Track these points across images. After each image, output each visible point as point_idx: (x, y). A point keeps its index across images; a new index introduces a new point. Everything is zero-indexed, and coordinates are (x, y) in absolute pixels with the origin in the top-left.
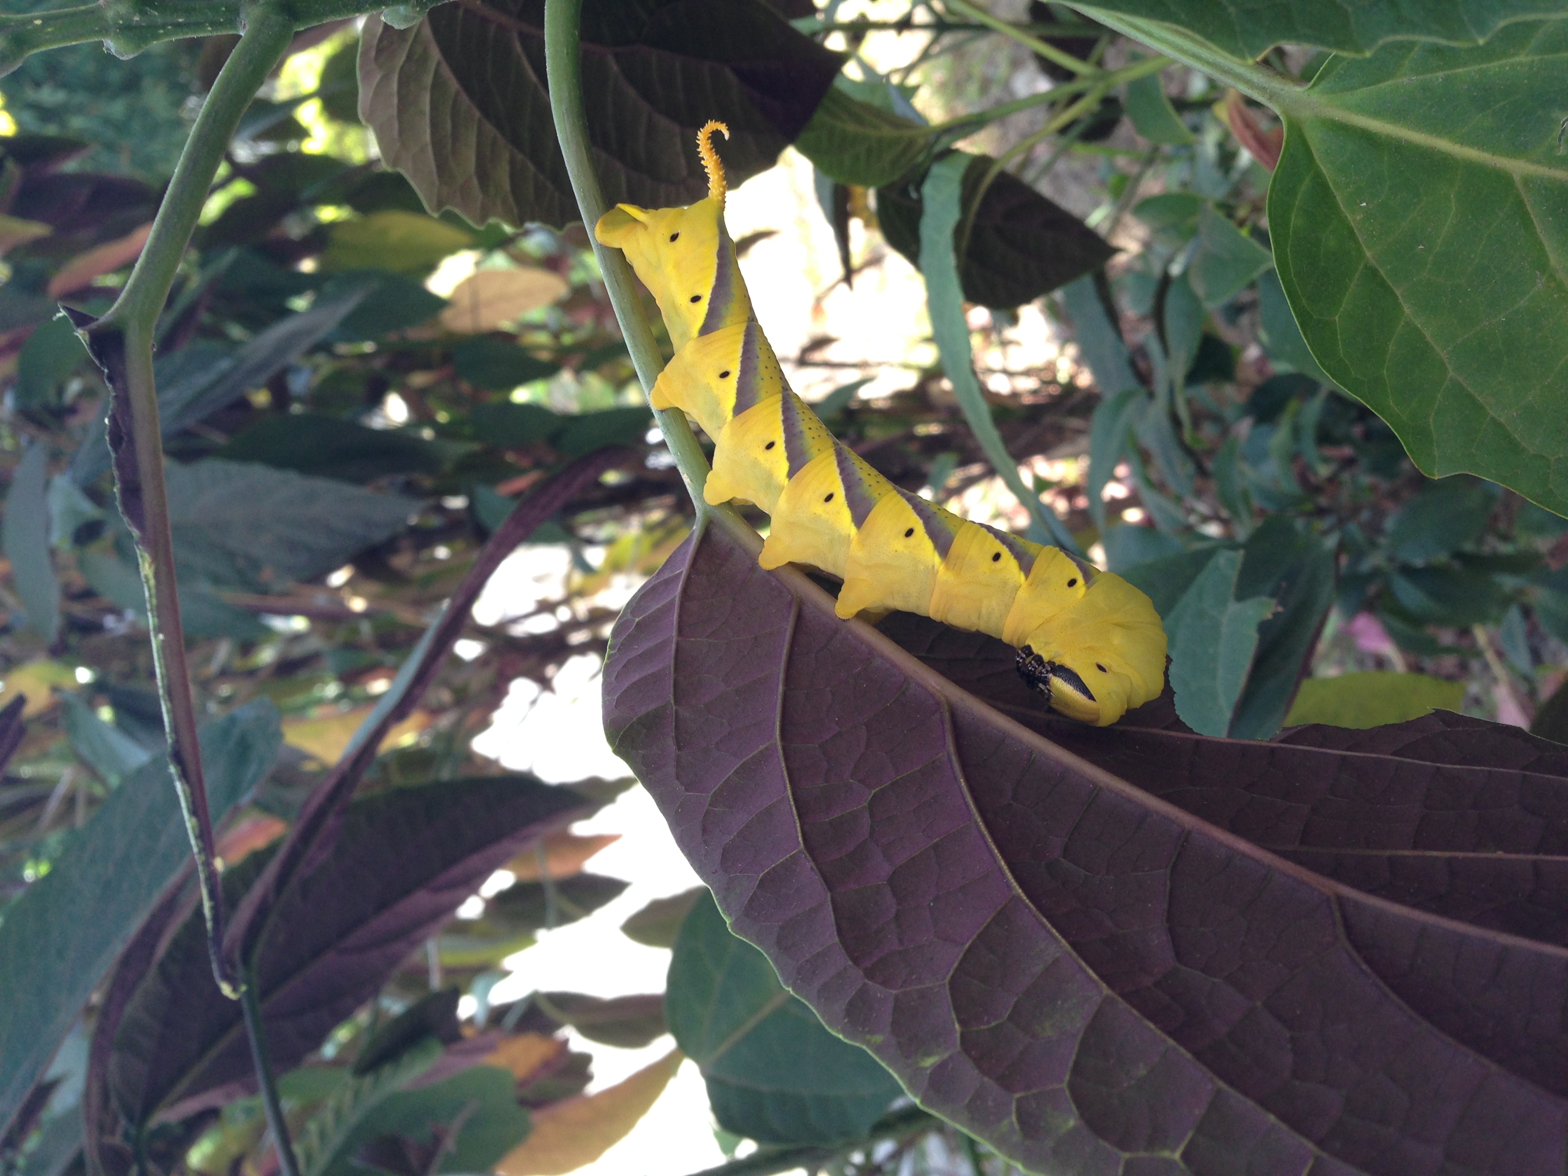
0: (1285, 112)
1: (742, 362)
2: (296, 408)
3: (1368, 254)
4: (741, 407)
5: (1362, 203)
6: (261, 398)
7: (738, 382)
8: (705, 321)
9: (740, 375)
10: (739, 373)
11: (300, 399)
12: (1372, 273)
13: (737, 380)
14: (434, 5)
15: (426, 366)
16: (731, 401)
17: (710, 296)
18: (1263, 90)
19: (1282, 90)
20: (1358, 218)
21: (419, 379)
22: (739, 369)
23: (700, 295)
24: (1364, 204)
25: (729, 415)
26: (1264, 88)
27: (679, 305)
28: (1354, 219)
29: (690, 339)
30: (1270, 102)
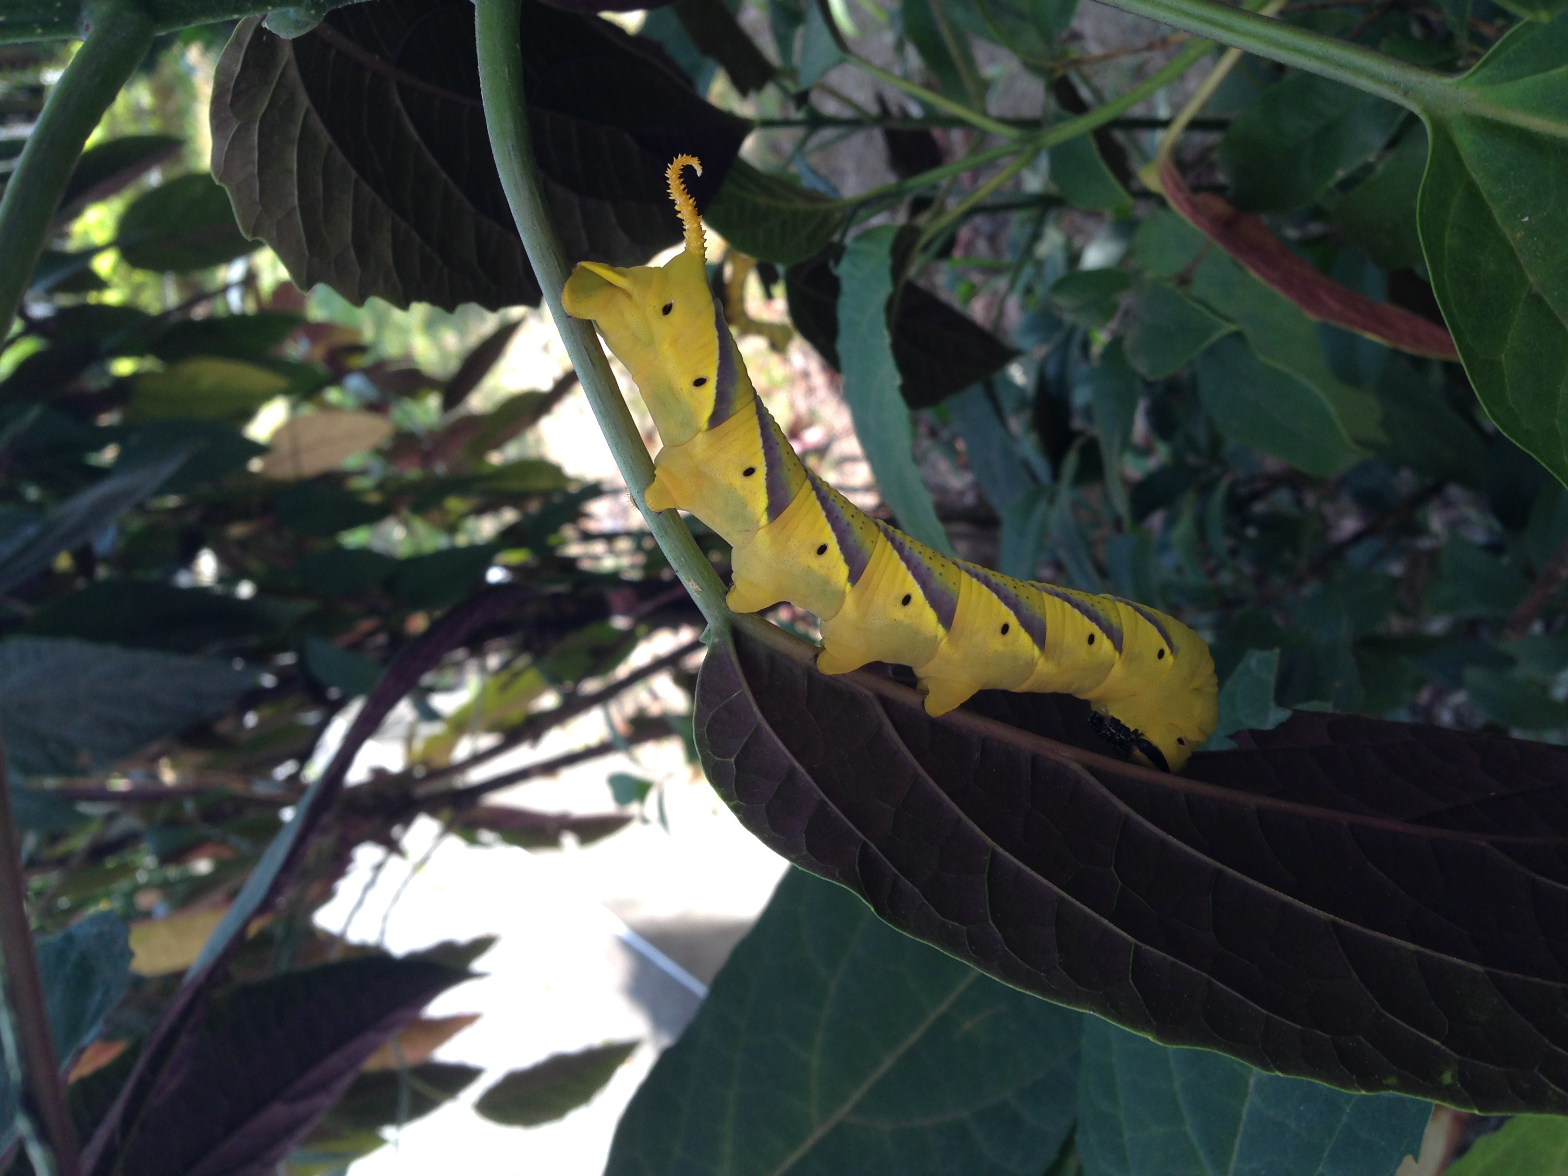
0: (1426, 110)
1: (766, 454)
2: (102, 572)
3: (1531, 279)
4: (775, 509)
5: (1523, 218)
6: (64, 562)
7: (766, 479)
8: (714, 408)
9: (767, 470)
10: (766, 468)
11: (106, 560)
12: (1537, 300)
13: (765, 477)
14: (334, 7)
15: (245, 515)
16: (761, 502)
17: (717, 378)
18: (1394, 84)
19: (1421, 83)
20: (1519, 235)
21: (237, 530)
22: (764, 463)
23: (704, 378)
24: (1526, 219)
25: (764, 520)
26: (1395, 83)
27: (679, 388)
28: (1515, 236)
29: (699, 431)
30: (1405, 99)
